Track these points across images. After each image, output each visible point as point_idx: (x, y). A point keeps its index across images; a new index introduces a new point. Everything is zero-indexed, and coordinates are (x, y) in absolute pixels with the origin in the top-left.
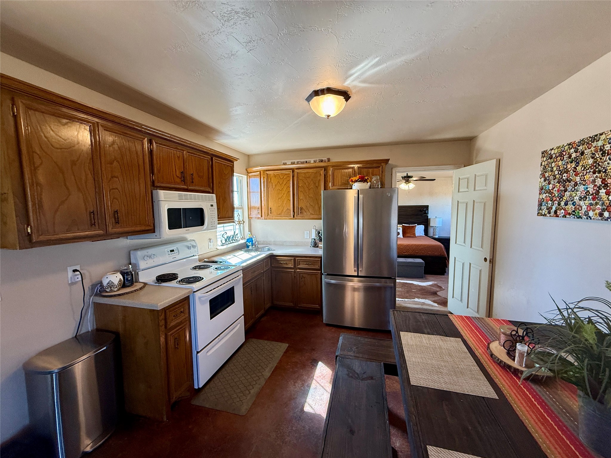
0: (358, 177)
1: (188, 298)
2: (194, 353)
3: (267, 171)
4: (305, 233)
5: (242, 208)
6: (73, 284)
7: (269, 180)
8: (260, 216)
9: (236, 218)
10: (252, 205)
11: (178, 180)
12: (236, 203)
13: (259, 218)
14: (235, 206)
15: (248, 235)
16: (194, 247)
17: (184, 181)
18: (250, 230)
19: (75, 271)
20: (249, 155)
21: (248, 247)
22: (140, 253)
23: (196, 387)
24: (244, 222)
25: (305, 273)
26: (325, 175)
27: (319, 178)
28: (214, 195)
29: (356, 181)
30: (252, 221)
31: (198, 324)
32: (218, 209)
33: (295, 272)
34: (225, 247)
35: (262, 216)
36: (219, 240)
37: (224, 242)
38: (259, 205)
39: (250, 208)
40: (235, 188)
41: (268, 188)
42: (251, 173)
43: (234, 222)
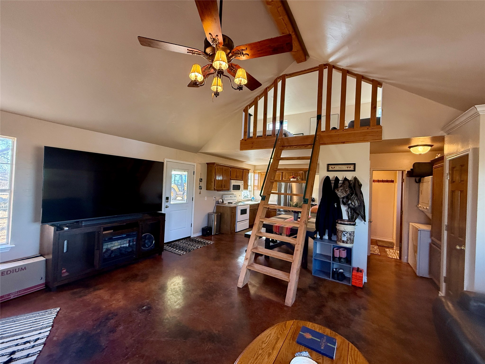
0: (292, 177)
1: (236, 207)
2: (236, 222)
3: (261, 172)
4: (275, 197)
5: (251, 186)
6: (214, 200)
7: (262, 176)
8: (257, 189)
9: (249, 189)
10: (255, 185)
11: (235, 177)
12: (249, 184)
13: (257, 190)
14: (249, 185)
15: (252, 196)
16: (236, 197)
17: (236, 178)
18: (253, 194)
19: (214, 197)
20: (255, 166)
21: (252, 200)
22: (225, 196)
23: (236, 231)
24: (251, 191)
25: (272, 211)
26: (282, 175)
27: (280, 176)
28: (243, 181)
29: (291, 178)
30: (254, 191)
31: (238, 213)
32: (244, 185)
33: (268, 210)
34: (244, 199)
35: (258, 189)
36: (242, 197)
37: (244, 197)
38: (257, 185)
39: (254, 186)
40: (249, 178)
41: (261, 178)
42: (255, 172)
43: (248, 190)
